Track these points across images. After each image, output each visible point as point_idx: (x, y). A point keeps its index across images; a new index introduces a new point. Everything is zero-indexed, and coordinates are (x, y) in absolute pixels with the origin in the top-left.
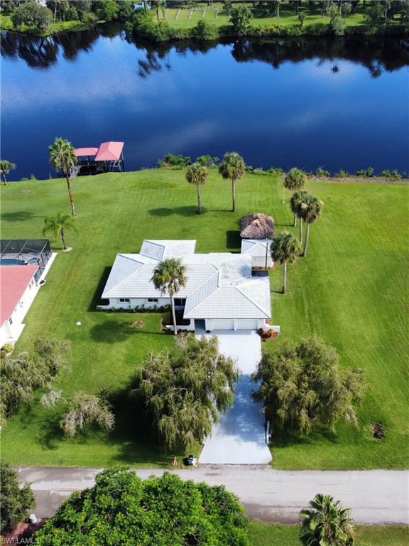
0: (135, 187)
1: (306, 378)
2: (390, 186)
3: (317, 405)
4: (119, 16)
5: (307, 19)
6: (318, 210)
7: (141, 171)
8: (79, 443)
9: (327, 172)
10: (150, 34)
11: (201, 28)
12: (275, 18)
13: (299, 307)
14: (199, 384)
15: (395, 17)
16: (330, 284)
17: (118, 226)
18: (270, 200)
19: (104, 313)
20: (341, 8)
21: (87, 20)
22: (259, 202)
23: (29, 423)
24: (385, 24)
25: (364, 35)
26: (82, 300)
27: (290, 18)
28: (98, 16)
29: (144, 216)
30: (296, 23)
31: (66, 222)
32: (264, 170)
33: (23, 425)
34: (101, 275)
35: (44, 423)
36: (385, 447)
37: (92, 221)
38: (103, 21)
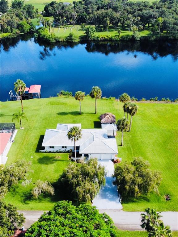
0: (48, 104)
1: (137, 173)
2: (166, 104)
3: (142, 184)
4: (30, 31)
5: (121, 33)
6: (136, 110)
7: (50, 98)
8: (38, 202)
9: (136, 99)
10: (47, 39)
11: (71, 36)
12: (106, 32)
13: (129, 151)
14: (92, 174)
15: (164, 32)
16: (142, 142)
17: (44, 119)
18: (112, 110)
19: (42, 153)
20: (138, 27)
21: (15, 33)
22: (107, 110)
23: (15, 195)
24: (159, 35)
25: (149, 40)
26: (32, 148)
27: (113, 32)
28: (20, 31)
29: (55, 115)
30: (116, 35)
31: (22, 116)
32: (107, 97)
33: (13, 196)
34: (39, 138)
35: (22, 195)
36: (171, 203)
37: (31, 117)
38: (23, 33)
